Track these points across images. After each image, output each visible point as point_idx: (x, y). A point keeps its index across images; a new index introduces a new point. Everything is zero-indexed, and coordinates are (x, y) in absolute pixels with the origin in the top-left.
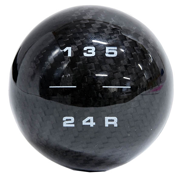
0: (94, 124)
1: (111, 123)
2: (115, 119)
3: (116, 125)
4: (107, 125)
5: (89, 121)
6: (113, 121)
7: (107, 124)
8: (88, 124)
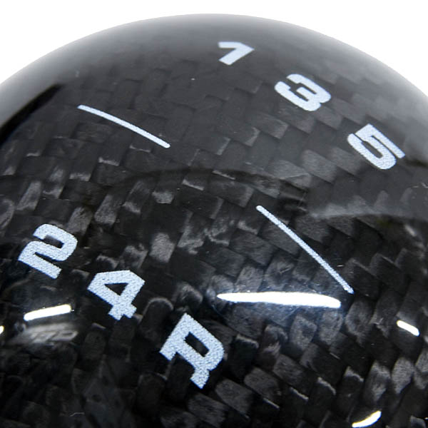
0: (130, 311)
1: (190, 354)
2: (217, 351)
3: (200, 379)
4: (168, 351)
5: (119, 288)
6: (203, 351)
7: (173, 346)
8: (108, 296)
